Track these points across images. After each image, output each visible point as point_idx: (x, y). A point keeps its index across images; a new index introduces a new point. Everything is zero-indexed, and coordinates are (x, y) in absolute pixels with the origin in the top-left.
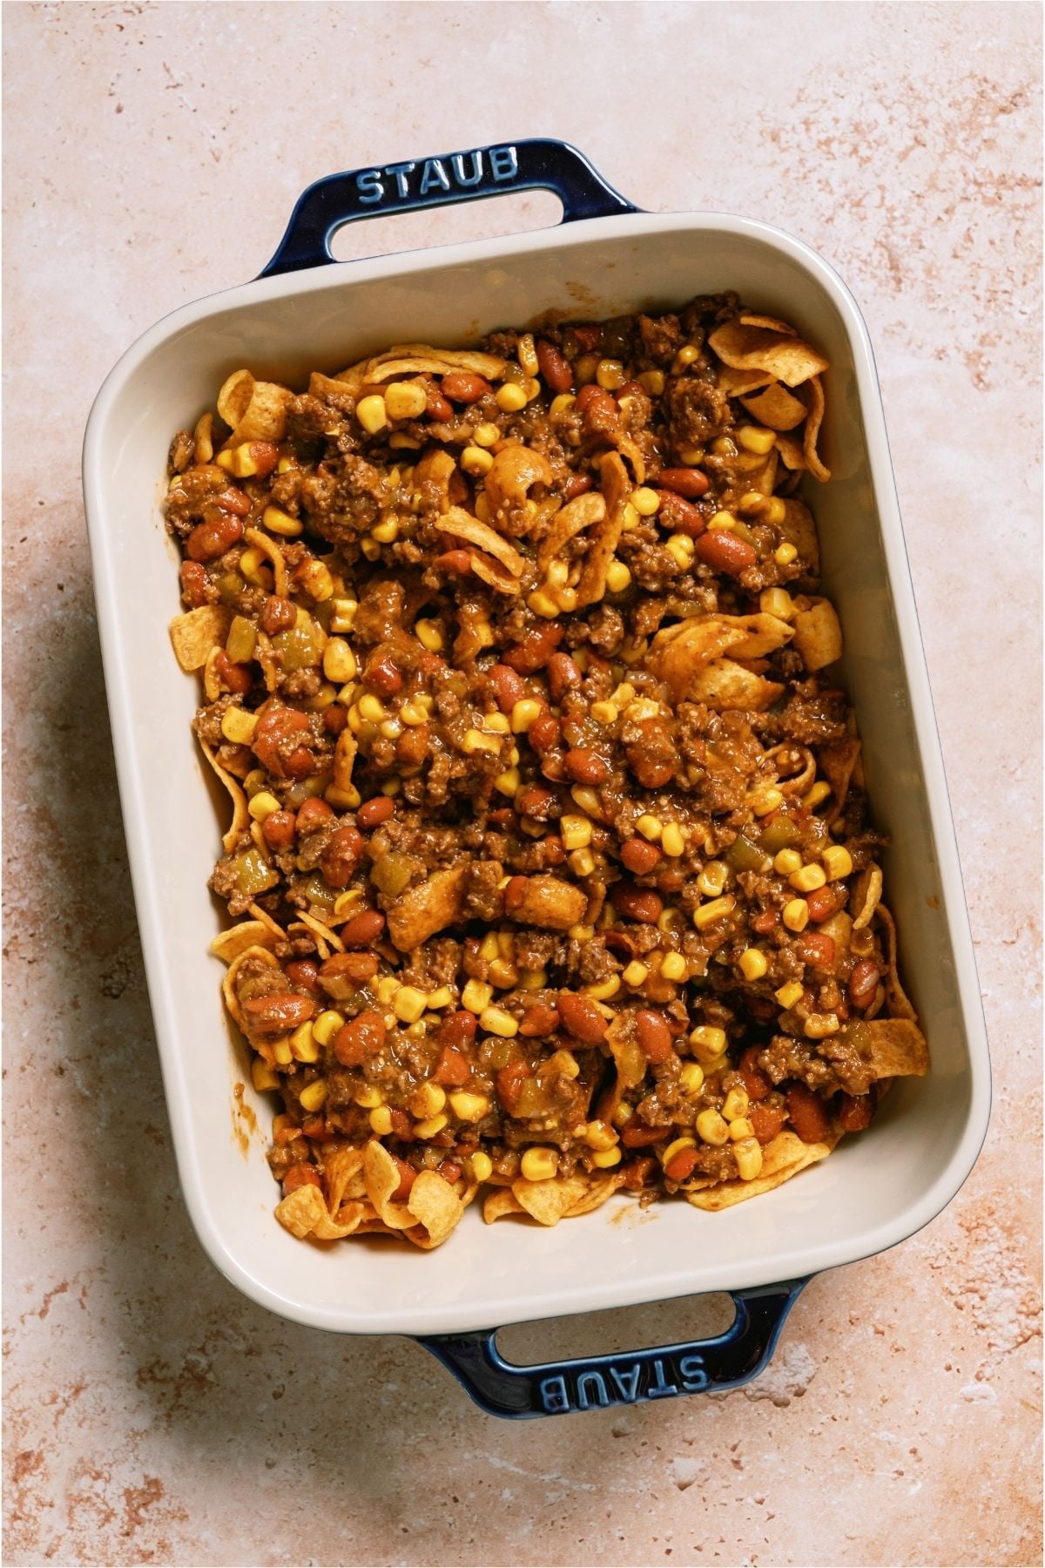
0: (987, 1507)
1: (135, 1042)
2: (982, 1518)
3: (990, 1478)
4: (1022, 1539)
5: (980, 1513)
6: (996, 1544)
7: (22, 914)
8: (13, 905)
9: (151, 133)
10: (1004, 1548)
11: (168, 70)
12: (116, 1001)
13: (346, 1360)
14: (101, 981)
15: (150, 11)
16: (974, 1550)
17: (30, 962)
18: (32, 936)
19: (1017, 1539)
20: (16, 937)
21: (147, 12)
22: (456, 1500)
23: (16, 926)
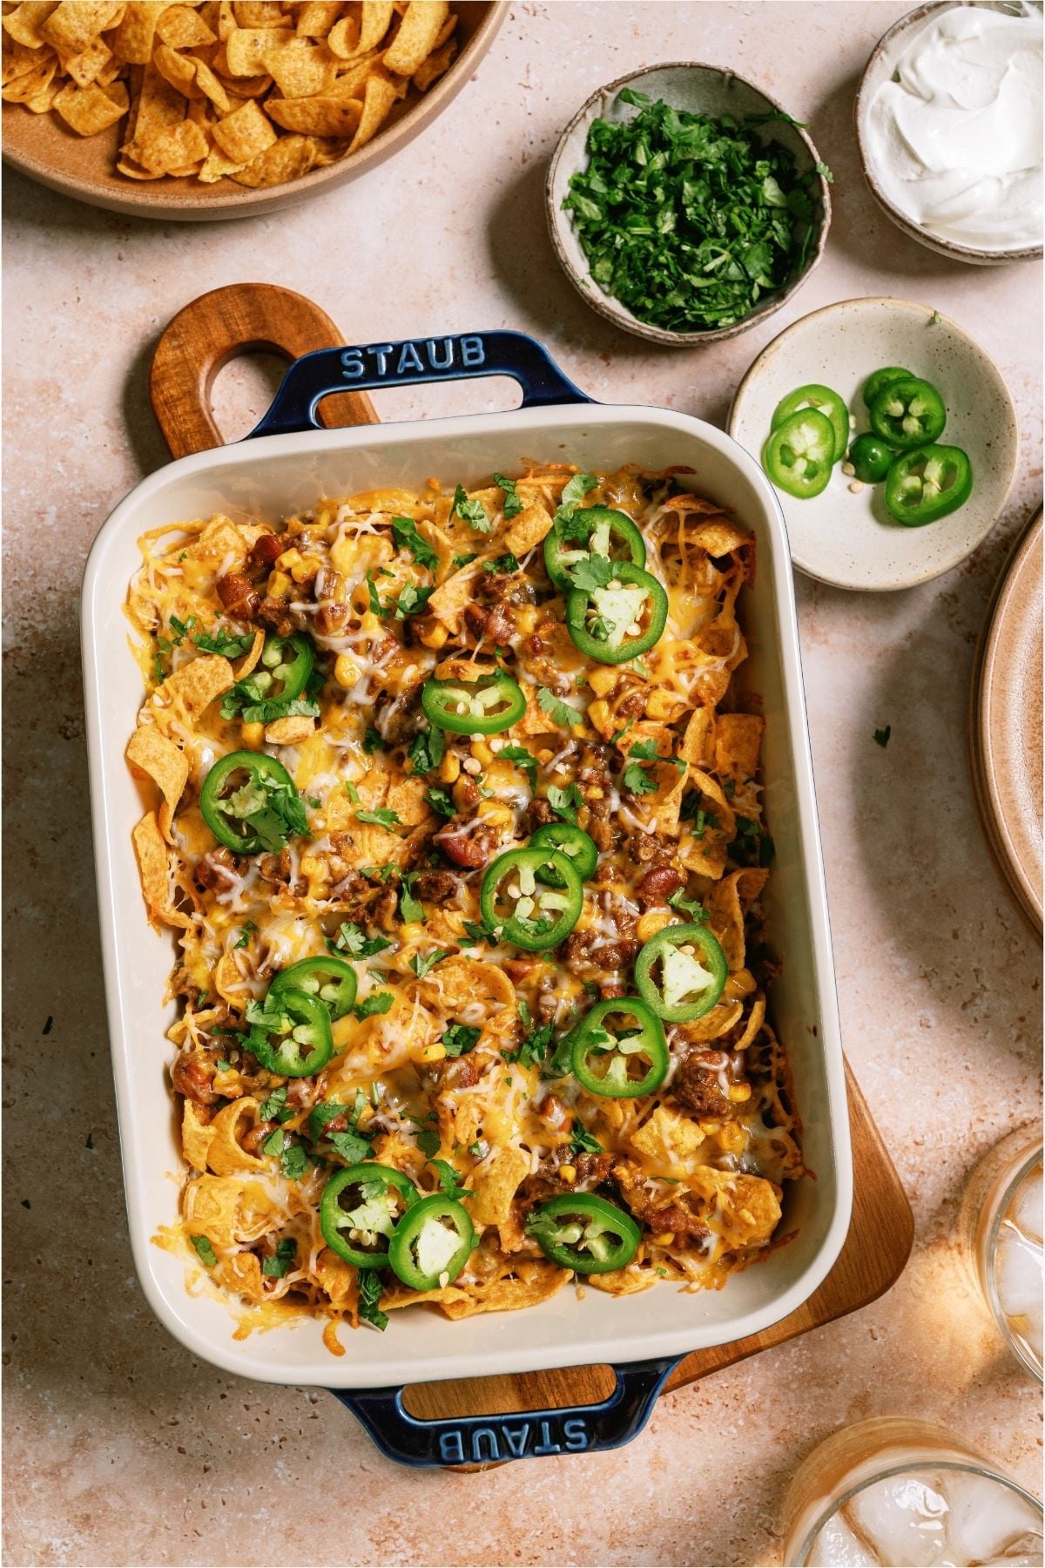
0: (478, 1508)
1: (60, 781)
2: (469, 1513)
3: (493, 1487)
4: (489, 1547)
5: (469, 1509)
6: (466, 1538)
7: (35, 634)
8: (33, 623)
9: (487, 110)
10: (471, 1545)
11: (528, 71)
12: (64, 740)
13: (73, 1110)
14: (64, 720)
15: (541, 18)
16: (448, 1533)
17: (19, 673)
18: (33, 655)
19: (485, 1544)
20: (20, 648)
21: (539, 18)
22: (90, 1262)
23: (26, 640)
